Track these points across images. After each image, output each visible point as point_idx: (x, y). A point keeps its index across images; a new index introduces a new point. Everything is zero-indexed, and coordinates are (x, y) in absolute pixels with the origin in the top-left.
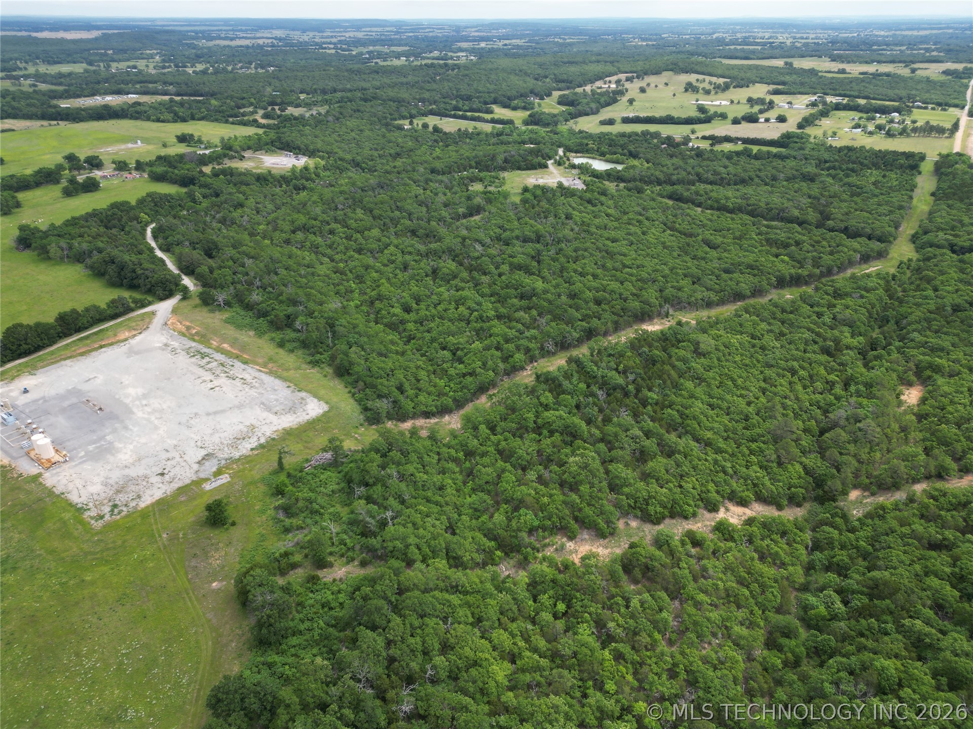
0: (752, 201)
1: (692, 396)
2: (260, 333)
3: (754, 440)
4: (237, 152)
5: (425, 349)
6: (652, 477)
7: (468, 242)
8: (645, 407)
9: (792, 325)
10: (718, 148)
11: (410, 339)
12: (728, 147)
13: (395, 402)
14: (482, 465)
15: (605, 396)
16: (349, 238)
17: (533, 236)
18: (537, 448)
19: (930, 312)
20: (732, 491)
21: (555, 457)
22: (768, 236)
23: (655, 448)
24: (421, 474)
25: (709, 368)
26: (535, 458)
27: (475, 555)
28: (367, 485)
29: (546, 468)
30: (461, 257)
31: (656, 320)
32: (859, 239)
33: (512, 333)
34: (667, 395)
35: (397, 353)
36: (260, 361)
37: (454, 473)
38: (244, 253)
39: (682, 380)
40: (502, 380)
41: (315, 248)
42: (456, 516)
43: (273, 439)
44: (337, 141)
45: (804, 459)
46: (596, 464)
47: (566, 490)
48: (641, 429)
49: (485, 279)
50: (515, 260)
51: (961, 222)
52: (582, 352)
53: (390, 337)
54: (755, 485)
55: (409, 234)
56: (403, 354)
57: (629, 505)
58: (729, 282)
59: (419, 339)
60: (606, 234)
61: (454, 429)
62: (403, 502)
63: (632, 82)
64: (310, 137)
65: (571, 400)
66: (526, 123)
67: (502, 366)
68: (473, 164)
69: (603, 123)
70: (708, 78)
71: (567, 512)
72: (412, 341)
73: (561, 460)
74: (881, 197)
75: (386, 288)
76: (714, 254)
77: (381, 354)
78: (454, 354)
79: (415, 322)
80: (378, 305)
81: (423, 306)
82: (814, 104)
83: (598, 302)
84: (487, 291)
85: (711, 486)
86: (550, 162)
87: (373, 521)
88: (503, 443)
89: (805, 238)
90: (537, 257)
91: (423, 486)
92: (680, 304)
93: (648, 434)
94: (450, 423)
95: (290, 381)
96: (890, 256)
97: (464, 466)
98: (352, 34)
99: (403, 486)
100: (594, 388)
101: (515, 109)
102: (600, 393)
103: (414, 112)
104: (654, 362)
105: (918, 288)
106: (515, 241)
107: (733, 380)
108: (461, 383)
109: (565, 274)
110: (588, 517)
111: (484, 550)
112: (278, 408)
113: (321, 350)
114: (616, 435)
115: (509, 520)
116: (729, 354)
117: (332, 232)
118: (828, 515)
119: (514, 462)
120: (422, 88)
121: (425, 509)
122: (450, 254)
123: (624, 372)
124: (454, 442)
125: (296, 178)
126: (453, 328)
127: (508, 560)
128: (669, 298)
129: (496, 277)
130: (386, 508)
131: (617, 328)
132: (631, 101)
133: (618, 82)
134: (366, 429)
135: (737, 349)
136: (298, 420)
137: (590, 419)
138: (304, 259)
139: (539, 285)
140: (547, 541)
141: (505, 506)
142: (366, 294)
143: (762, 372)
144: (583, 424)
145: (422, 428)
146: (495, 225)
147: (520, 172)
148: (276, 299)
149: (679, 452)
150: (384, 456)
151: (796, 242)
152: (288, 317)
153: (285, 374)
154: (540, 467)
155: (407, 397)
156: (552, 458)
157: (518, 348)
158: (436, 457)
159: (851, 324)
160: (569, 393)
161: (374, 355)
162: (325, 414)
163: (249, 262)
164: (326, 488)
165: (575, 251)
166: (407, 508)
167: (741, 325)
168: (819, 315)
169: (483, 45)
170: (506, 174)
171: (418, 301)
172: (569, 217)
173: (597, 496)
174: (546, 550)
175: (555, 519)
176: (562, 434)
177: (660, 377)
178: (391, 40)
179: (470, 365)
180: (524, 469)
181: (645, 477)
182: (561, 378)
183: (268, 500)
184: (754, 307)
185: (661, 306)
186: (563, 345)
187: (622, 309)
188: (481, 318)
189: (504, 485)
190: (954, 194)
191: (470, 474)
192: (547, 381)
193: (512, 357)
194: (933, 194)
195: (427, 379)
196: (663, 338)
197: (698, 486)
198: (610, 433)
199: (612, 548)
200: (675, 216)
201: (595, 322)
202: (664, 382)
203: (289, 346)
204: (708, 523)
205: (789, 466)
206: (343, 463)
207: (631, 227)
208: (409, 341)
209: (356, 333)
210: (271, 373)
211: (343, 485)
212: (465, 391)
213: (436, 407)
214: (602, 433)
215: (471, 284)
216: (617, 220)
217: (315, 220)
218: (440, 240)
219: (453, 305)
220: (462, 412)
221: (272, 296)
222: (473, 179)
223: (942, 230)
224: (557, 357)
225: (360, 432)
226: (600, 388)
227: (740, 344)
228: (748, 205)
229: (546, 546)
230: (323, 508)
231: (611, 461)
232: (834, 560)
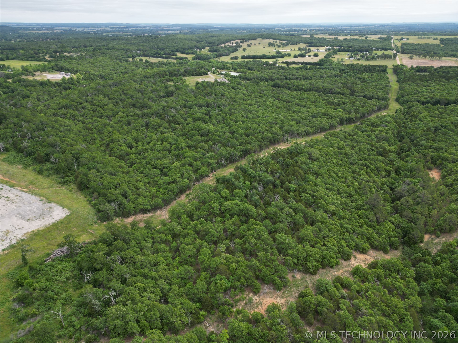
0: (315, 86)
1: (316, 185)
2: (26, 166)
3: (358, 209)
4: (31, 72)
5: (142, 169)
6: (306, 240)
7: (167, 108)
8: (289, 194)
9: (356, 141)
10: (291, 66)
11: (132, 164)
12: (295, 66)
13: (120, 205)
14: (185, 243)
15: (262, 188)
16: (95, 111)
17: (205, 104)
18: (223, 227)
19: (425, 131)
20: (356, 244)
21: (236, 233)
22: (329, 101)
23: (302, 220)
24: (139, 257)
25: (320, 167)
26: (223, 235)
27: (185, 318)
28: (95, 270)
29: (231, 241)
30: (163, 116)
31: (281, 144)
32: (373, 100)
33: (198, 155)
34: (300, 185)
35: (123, 173)
36: (23, 184)
37: (165, 251)
38: (22, 119)
39: (307, 176)
40: (195, 185)
41: (72, 117)
42: (168, 287)
43: (23, 240)
44: (91, 67)
45: (391, 218)
46: (266, 235)
47: (248, 256)
48: (290, 207)
49: (179, 127)
50: (196, 116)
51: (417, 91)
52: (244, 163)
53: (119, 164)
54: (369, 239)
55: (131, 107)
56: (127, 173)
57: (294, 263)
58: (316, 122)
59: (139, 163)
60: (245, 102)
61: (164, 220)
62: (124, 281)
63: (243, 43)
64: (75, 65)
65: (242, 193)
66: (194, 59)
67: (193, 175)
68: (168, 74)
69: (232, 58)
70: (278, 41)
71: (251, 273)
72: (134, 165)
73: (240, 234)
74: (376, 82)
75: (116, 136)
76: (304, 110)
77: (111, 174)
78: (162, 171)
79: (136, 154)
80: (111, 145)
81: (140, 143)
82: (329, 50)
83: (247, 136)
84: (180, 133)
85: (344, 243)
86: (209, 73)
87: (98, 303)
88: (199, 226)
89: (347, 101)
90: (208, 114)
91: (141, 265)
92: (293, 134)
93: (296, 211)
94: (161, 215)
95: (43, 196)
96: (389, 108)
97: (172, 245)
98: (104, 28)
99: (124, 268)
100: (255, 184)
101: (187, 54)
102: (259, 187)
103: (135, 54)
104: (288, 166)
105: (411, 121)
106: (195, 107)
107: (337, 174)
108: (167, 188)
109: (226, 121)
110: (267, 275)
111: (191, 313)
112: (30, 216)
113: (69, 174)
114: (276, 213)
115: (209, 284)
116: (329, 159)
117: (84, 108)
118: (419, 254)
119: (209, 239)
120: (139, 45)
121: (143, 285)
122: (156, 116)
123: (272, 173)
124: (164, 229)
125: (65, 84)
126: (160, 155)
127: (210, 316)
128: (287, 131)
129: (185, 125)
130: (109, 289)
131: (261, 148)
132: (244, 50)
133: (236, 43)
134: (99, 226)
135: (332, 156)
136: (45, 223)
137: (256, 204)
138: (65, 123)
139: (212, 128)
140: (238, 297)
141: (205, 274)
142: (104, 140)
143: (350, 168)
144: (253, 208)
145: (141, 221)
146: (182, 99)
147: (193, 77)
148: (41, 145)
149: (318, 221)
150: (109, 245)
151: (343, 103)
152: (47, 155)
153: (40, 192)
154: (227, 241)
155: (130, 200)
156: (234, 233)
157: (203, 164)
158: (151, 241)
159: (386, 140)
160: (240, 189)
161: (106, 174)
162: (66, 218)
163: (24, 124)
164: (61, 276)
165: (230, 110)
166: (128, 286)
167: (331, 143)
168: (369, 136)
169: (169, 32)
170: (186, 78)
171: (137, 141)
172: (223, 95)
173: (270, 259)
174: (238, 304)
175: (243, 280)
176: (239, 216)
177: (294, 175)
178: (124, 30)
179: (172, 176)
180: (216, 243)
181: (300, 240)
182: (233, 180)
183: (9, 293)
184: (333, 133)
185: (283, 136)
186: (231, 160)
187: (262, 138)
188: (178, 148)
189: (202, 257)
190: (408, 80)
191: (177, 250)
192: (223, 182)
193: (199, 169)
194: (397, 81)
195: (144, 187)
196: (289, 152)
197: (336, 244)
198: (271, 212)
199: (287, 297)
200: (279, 94)
201: (248, 146)
202: (297, 177)
203: (46, 173)
204: (347, 269)
205: (385, 224)
206: (77, 254)
207: (257, 99)
208: (131, 166)
209: (95, 162)
210: (30, 192)
211: (75, 272)
212: (170, 193)
213: (151, 205)
214: (266, 212)
215: (170, 130)
216: (249, 96)
217: (73, 102)
218: (150, 108)
219: (160, 142)
220: (169, 208)
221: (38, 143)
222: (168, 80)
223: (410, 94)
224: (228, 168)
225: (94, 228)
226: (259, 184)
227: (333, 153)
228: (314, 88)
229: (237, 301)
230: (57, 294)
231: (275, 232)
232: (436, 286)
